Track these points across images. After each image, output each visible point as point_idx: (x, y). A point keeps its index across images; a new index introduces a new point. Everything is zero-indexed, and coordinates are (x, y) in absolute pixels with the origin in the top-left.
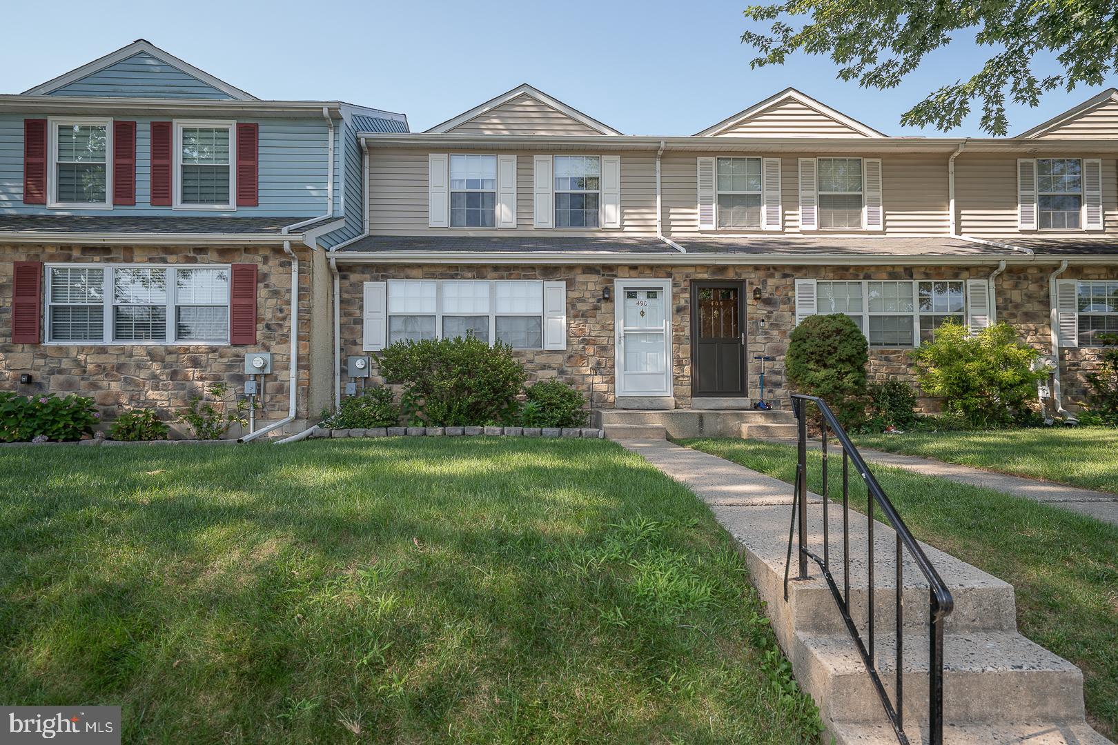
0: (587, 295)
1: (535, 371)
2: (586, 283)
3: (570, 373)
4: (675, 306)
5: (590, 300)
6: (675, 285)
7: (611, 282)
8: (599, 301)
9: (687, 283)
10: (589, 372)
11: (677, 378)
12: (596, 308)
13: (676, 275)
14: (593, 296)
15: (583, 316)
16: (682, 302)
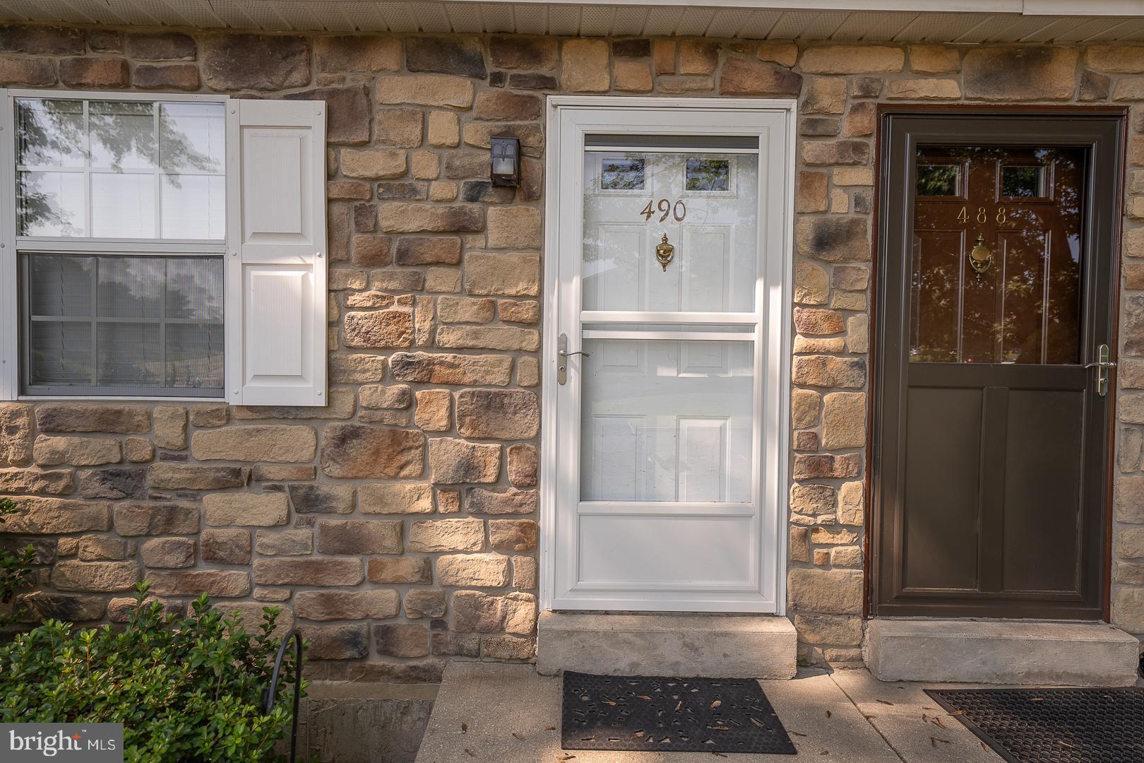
0: (425, 165)
1: (195, 495)
2: (422, 114)
3: (341, 506)
4: (808, 223)
5: (441, 189)
6: (811, 128)
7: (533, 109)
8: (475, 193)
9: (867, 121)
10: (425, 504)
11: (805, 536)
12: (462, 227)
13: (821, 83)
14: (452, 174)
15: (403, 257)
16: (841, 206)
